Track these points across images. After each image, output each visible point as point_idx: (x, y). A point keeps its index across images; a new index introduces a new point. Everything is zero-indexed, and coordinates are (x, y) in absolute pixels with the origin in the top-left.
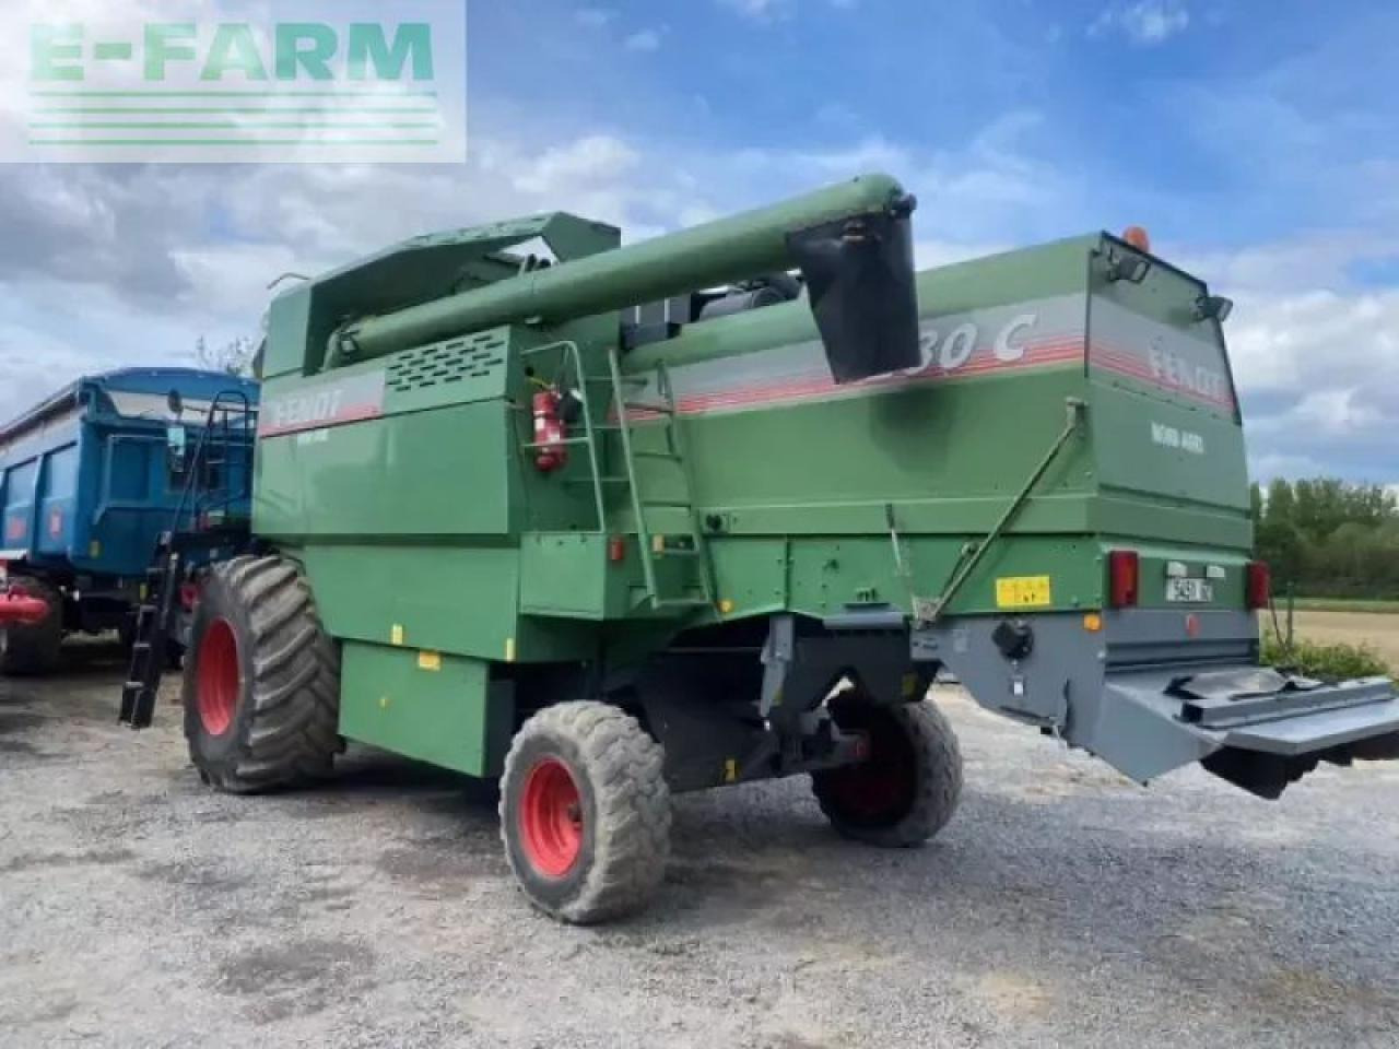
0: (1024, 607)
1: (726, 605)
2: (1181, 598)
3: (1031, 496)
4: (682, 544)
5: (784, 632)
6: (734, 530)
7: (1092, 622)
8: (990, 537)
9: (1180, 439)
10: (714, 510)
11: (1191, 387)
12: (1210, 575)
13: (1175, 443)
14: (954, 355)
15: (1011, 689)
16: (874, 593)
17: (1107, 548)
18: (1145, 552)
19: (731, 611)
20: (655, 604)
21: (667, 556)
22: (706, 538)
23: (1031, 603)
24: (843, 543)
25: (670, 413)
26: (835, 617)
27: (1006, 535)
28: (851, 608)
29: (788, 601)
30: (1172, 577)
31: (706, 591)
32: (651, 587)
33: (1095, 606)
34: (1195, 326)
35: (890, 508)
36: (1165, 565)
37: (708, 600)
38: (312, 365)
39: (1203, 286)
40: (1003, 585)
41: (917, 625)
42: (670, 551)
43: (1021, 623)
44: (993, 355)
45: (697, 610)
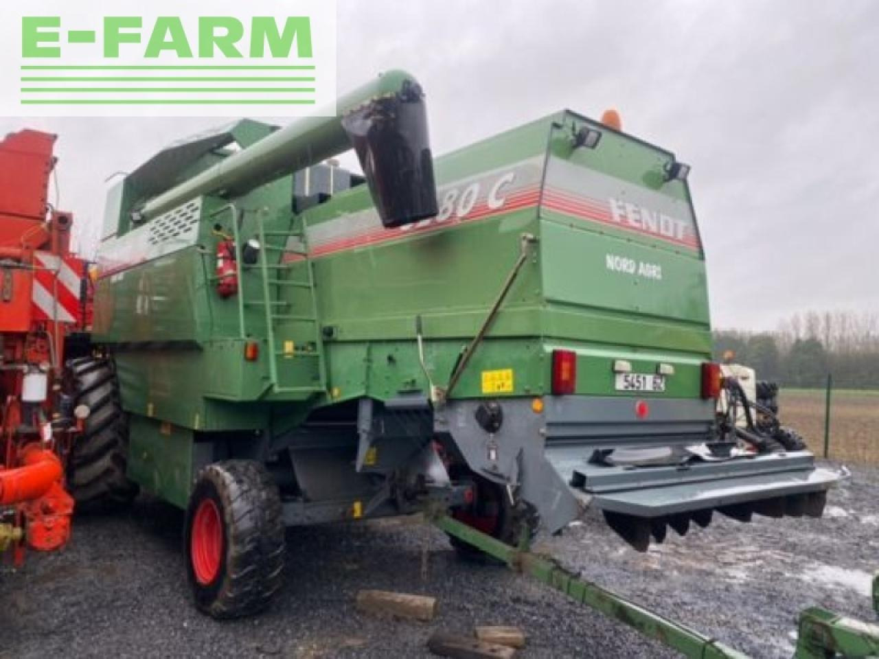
0: (498, 393)
1: (336, 392)
2: (630, 389)
3: (500, 309)
4: (310, 348)
5: (365, 411)
6: (340, 338)
7: (537, 405)
8: (475, 340)
9: (637, 268)
10: (328, 323)
11: (654, 228)
12: (662, 371)
13: (632, 271)
14: (465, 207)
15: (489, 455)
16: (413, 382)
17: (549, 348)
18: (581, 351)
19: (339, 395)
20: (277, 389)
21: (296, 356)
22: (326, 343)
23: (502, 390)
24: (399, 345)
25: (305, 255)
26: (392, 401)
27: (485, 338)
28: (402, 393)
29: (368, 388)
30: (620, 372)
31: (323, 380)
32: (274, 378)
33: (539, 392)
34: (666, 184)
35: (419, 319)
36: (613, 362)
37: (324, 388)
38: (123, 229)
39: (672, 156)
40: (486, 376)
41: (435, 406)
42: (299, 352)
43: (493, 405)
44: (486, 206)
45: (319, 395)
